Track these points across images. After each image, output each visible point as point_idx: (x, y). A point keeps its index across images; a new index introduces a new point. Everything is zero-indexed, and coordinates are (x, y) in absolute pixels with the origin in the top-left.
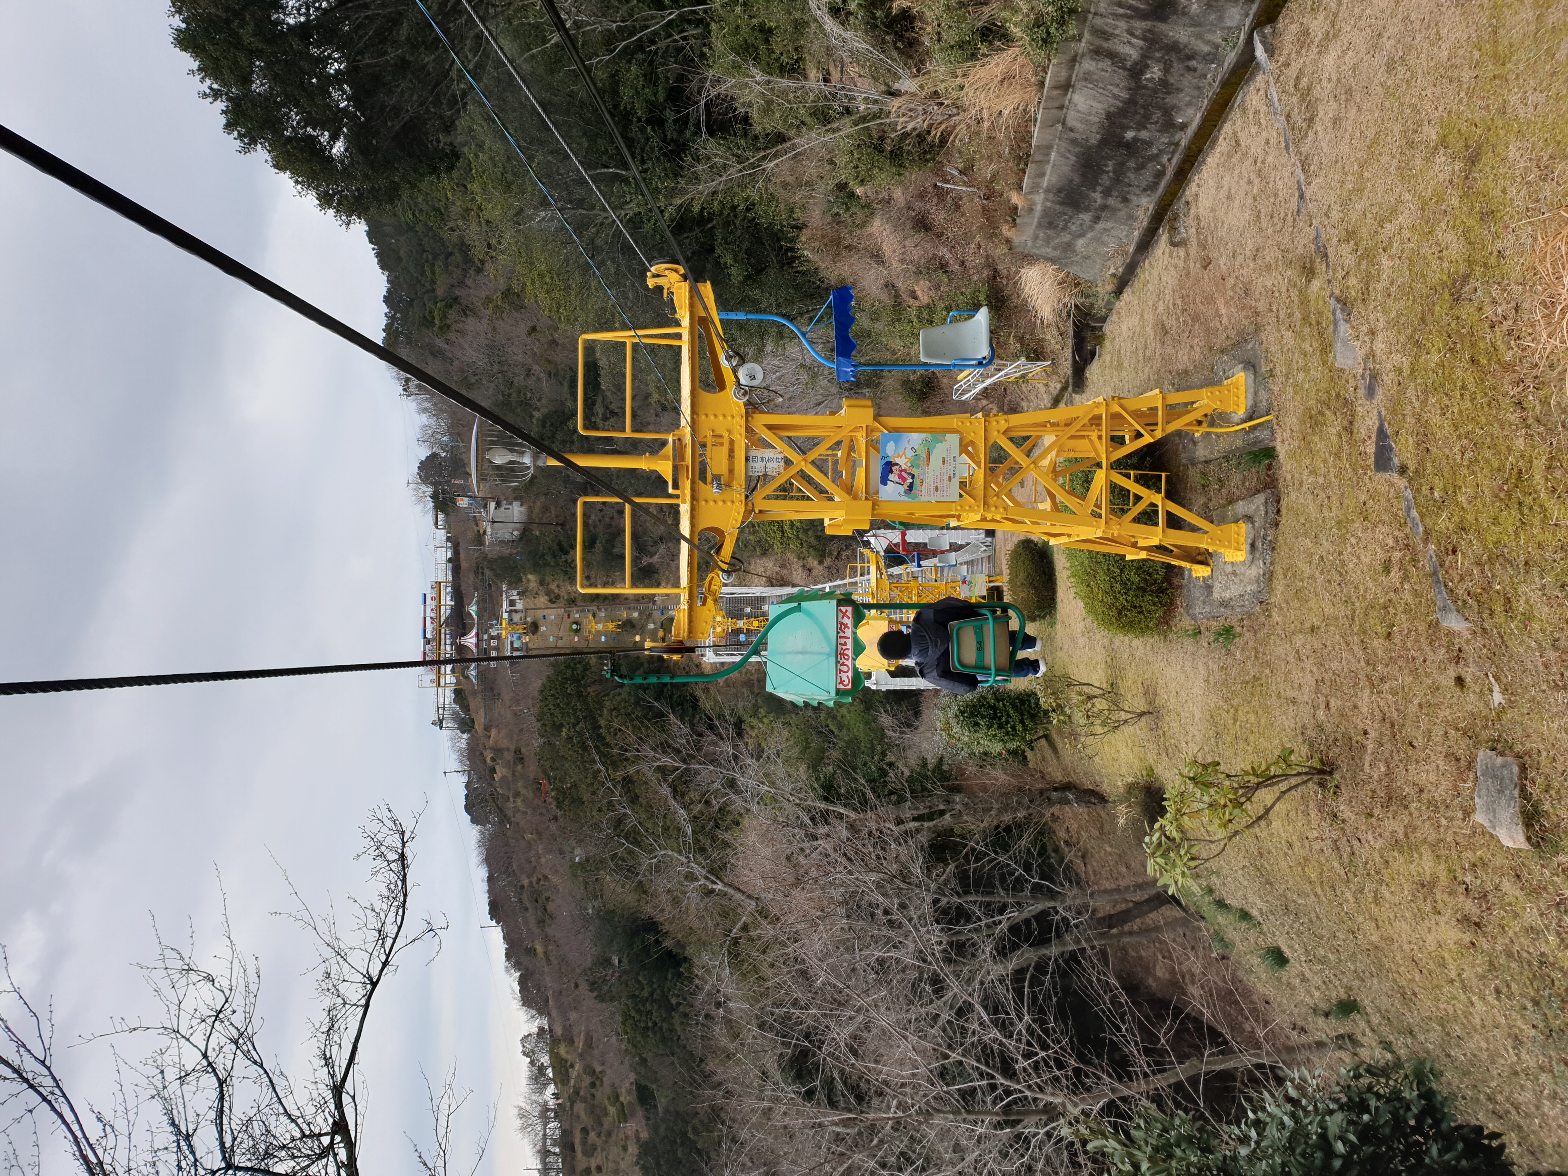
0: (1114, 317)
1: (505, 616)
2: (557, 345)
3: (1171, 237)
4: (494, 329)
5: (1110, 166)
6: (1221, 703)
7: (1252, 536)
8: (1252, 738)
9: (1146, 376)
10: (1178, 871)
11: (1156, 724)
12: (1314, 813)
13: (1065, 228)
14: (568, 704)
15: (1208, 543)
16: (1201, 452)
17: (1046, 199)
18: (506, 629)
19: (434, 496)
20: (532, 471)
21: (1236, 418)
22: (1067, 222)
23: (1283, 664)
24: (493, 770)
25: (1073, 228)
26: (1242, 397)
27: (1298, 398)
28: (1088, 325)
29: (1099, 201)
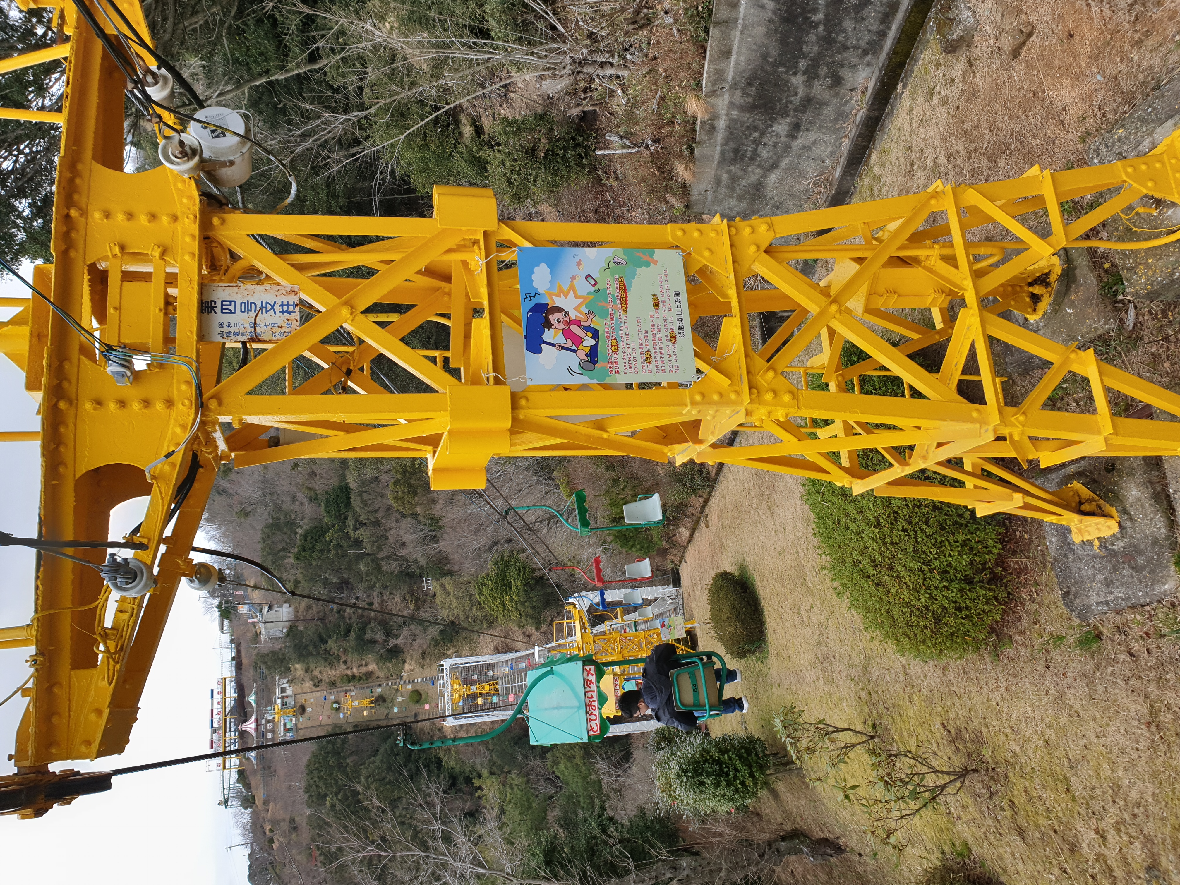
1: (279, 701)
13: (755, 155)
18: (279, 713)
19: (219, 607)
22: (757, 143)
25: (765, 153)
29: (801, 90)
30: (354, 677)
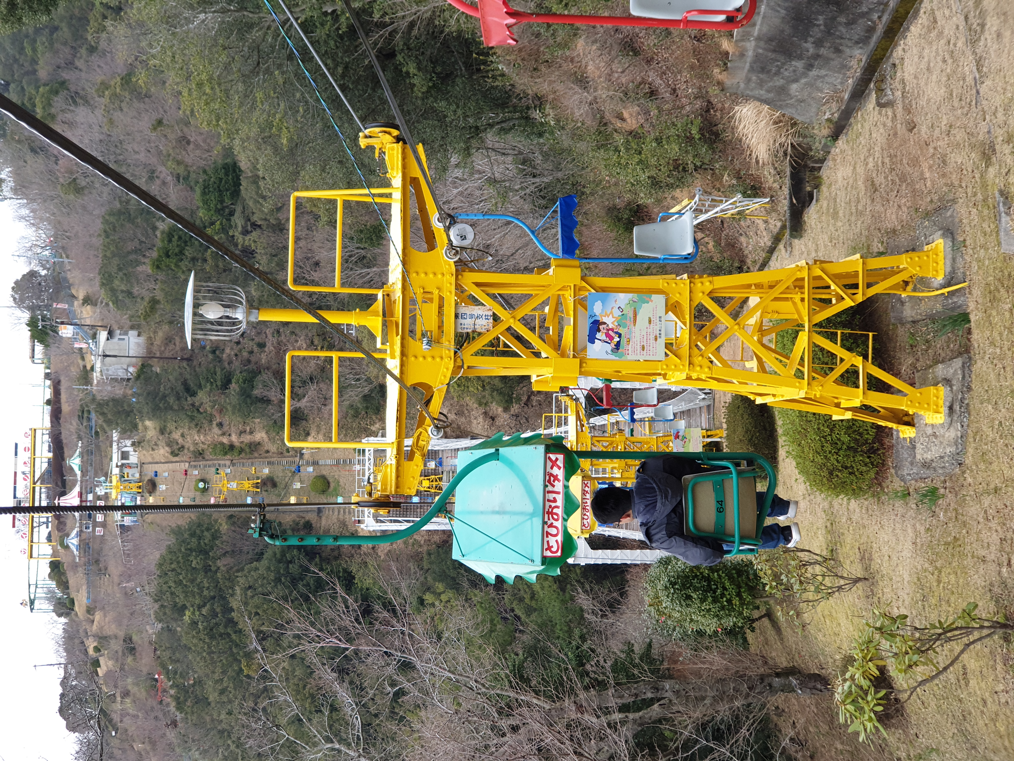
0: (829, 163)
1: (116, 471)
2: (188, 142)
3: (877, 99)
4: (111, 121)
5: (821, 20)
6: (927, 565)
7: (950, 399)
8: (952, 599)
9: (858, 230)
10: (866, 717)
11: (872, 591)
12: (999, 667)
13: (778, 73)
14: (192, 581)
15: (907, 406)
16: (908, 313)
17: (757, 47)
18: (117, 487)
19: (32, 324)
20: (244, 326)
21: (936, 284)
22: (779, 68)
23: (975, 523)
24: (96, 663)
25: (786, 73)
26: (941, 263)
27: (981, 272)
28: (806, 166)
29: (811, 51)
30: (232, 447)
